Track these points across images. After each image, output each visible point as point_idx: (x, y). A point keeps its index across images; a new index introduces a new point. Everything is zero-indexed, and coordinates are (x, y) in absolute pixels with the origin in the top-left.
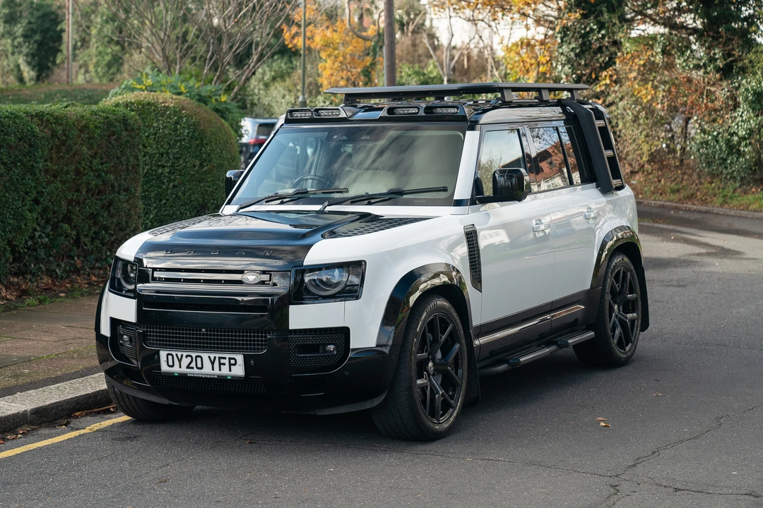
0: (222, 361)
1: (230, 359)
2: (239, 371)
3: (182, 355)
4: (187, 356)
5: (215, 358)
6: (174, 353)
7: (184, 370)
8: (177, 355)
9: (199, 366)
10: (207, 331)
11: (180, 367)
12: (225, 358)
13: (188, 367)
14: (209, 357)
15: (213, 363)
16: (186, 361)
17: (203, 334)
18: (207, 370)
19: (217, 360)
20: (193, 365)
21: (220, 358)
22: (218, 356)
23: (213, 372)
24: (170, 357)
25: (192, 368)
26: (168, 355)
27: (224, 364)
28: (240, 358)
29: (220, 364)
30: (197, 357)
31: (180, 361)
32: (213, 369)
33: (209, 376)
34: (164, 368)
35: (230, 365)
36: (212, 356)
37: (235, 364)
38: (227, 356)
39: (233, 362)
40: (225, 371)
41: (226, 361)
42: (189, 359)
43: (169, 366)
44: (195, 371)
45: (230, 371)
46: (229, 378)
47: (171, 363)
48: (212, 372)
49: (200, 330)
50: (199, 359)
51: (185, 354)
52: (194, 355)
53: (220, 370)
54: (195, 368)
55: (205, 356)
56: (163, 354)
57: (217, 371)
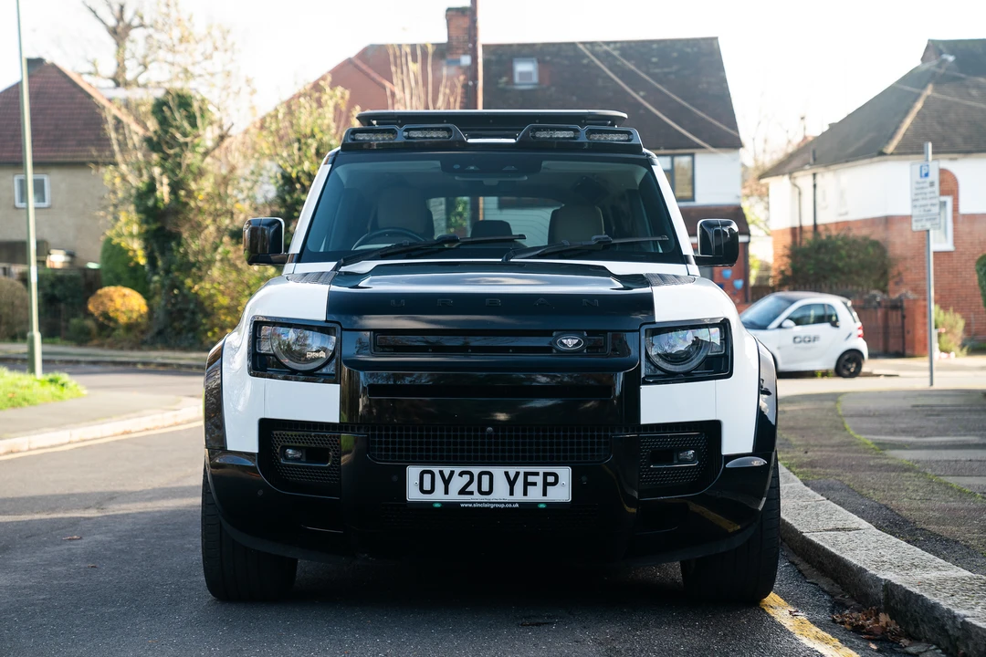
0: (530, 479)
1: (546, 475)
2: (562, 493)
3: (452, 473)
4: (461, 474)
5: (518, 474)
6: (436, 470)
7: (454, 496)
8: (441, 472)
9: (485, 487)
10: (495, 430)
11: (446, 492)
12: (537, 474)
13: (463, 492)
14: (506, 474)
15: (512, 483)
16: (458, 483)
17: (490, 436)
18: (501, 493)
19: (521, 478)
20: (473, 487)
21: (526, 474)
22: (522, 470)
23: (512, 497)
24: (427, 478)
25: (472, 493)
26: (422, 473)
27: (535, 484)
28: (565, 473)
29: (526, 484)
30: (482, 474)
31: (447, 482)
32: (512, 493)
33: (503, 506)
34: (413, 494)
35: (546, 484)
36: (512, 471)
37: (554, 484)
38: (541, 470)
39: (550, 479)
40: (535, 495)
41: (539, 480)
42: (466, 478)
43: (423, 491)
44: (477, 497)
45: (545, 494)
46: (542, 506)
47: (427, 486)
48: (509, 498)
49: (484, 430)
50: (485, 479)
51: (458, 470)
52: (476, 470)
53: (525, 493)
54: (476, 493)
55: (498, 472)
56: (413, 473)
57: (518, 496)
